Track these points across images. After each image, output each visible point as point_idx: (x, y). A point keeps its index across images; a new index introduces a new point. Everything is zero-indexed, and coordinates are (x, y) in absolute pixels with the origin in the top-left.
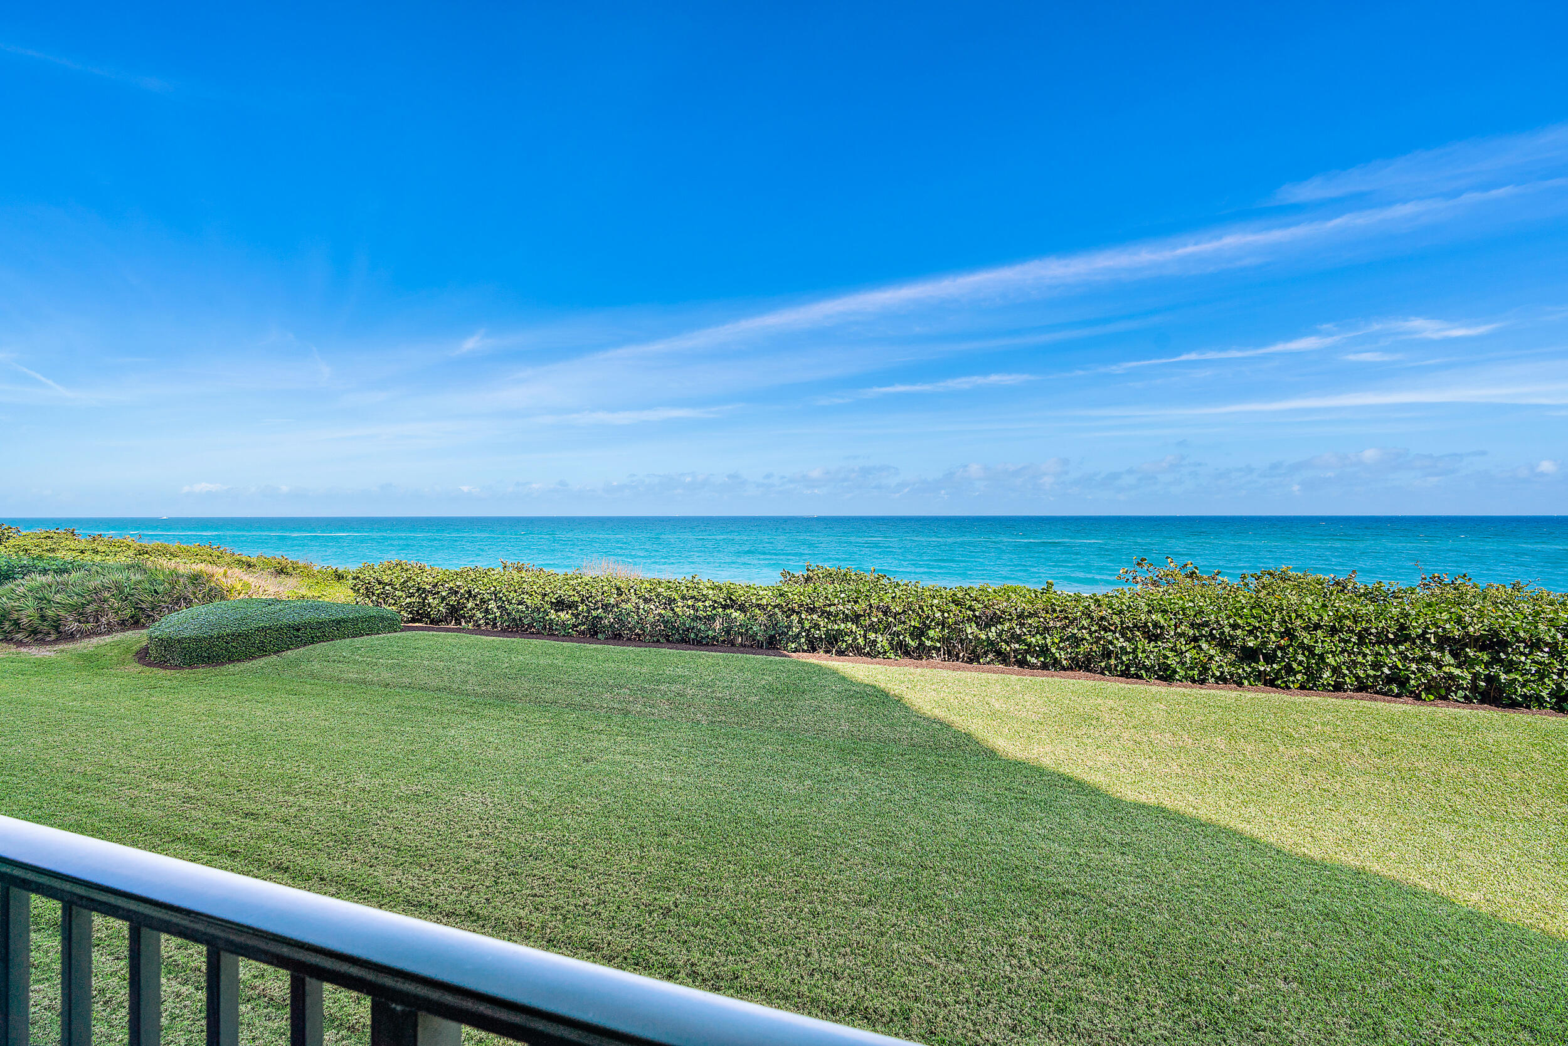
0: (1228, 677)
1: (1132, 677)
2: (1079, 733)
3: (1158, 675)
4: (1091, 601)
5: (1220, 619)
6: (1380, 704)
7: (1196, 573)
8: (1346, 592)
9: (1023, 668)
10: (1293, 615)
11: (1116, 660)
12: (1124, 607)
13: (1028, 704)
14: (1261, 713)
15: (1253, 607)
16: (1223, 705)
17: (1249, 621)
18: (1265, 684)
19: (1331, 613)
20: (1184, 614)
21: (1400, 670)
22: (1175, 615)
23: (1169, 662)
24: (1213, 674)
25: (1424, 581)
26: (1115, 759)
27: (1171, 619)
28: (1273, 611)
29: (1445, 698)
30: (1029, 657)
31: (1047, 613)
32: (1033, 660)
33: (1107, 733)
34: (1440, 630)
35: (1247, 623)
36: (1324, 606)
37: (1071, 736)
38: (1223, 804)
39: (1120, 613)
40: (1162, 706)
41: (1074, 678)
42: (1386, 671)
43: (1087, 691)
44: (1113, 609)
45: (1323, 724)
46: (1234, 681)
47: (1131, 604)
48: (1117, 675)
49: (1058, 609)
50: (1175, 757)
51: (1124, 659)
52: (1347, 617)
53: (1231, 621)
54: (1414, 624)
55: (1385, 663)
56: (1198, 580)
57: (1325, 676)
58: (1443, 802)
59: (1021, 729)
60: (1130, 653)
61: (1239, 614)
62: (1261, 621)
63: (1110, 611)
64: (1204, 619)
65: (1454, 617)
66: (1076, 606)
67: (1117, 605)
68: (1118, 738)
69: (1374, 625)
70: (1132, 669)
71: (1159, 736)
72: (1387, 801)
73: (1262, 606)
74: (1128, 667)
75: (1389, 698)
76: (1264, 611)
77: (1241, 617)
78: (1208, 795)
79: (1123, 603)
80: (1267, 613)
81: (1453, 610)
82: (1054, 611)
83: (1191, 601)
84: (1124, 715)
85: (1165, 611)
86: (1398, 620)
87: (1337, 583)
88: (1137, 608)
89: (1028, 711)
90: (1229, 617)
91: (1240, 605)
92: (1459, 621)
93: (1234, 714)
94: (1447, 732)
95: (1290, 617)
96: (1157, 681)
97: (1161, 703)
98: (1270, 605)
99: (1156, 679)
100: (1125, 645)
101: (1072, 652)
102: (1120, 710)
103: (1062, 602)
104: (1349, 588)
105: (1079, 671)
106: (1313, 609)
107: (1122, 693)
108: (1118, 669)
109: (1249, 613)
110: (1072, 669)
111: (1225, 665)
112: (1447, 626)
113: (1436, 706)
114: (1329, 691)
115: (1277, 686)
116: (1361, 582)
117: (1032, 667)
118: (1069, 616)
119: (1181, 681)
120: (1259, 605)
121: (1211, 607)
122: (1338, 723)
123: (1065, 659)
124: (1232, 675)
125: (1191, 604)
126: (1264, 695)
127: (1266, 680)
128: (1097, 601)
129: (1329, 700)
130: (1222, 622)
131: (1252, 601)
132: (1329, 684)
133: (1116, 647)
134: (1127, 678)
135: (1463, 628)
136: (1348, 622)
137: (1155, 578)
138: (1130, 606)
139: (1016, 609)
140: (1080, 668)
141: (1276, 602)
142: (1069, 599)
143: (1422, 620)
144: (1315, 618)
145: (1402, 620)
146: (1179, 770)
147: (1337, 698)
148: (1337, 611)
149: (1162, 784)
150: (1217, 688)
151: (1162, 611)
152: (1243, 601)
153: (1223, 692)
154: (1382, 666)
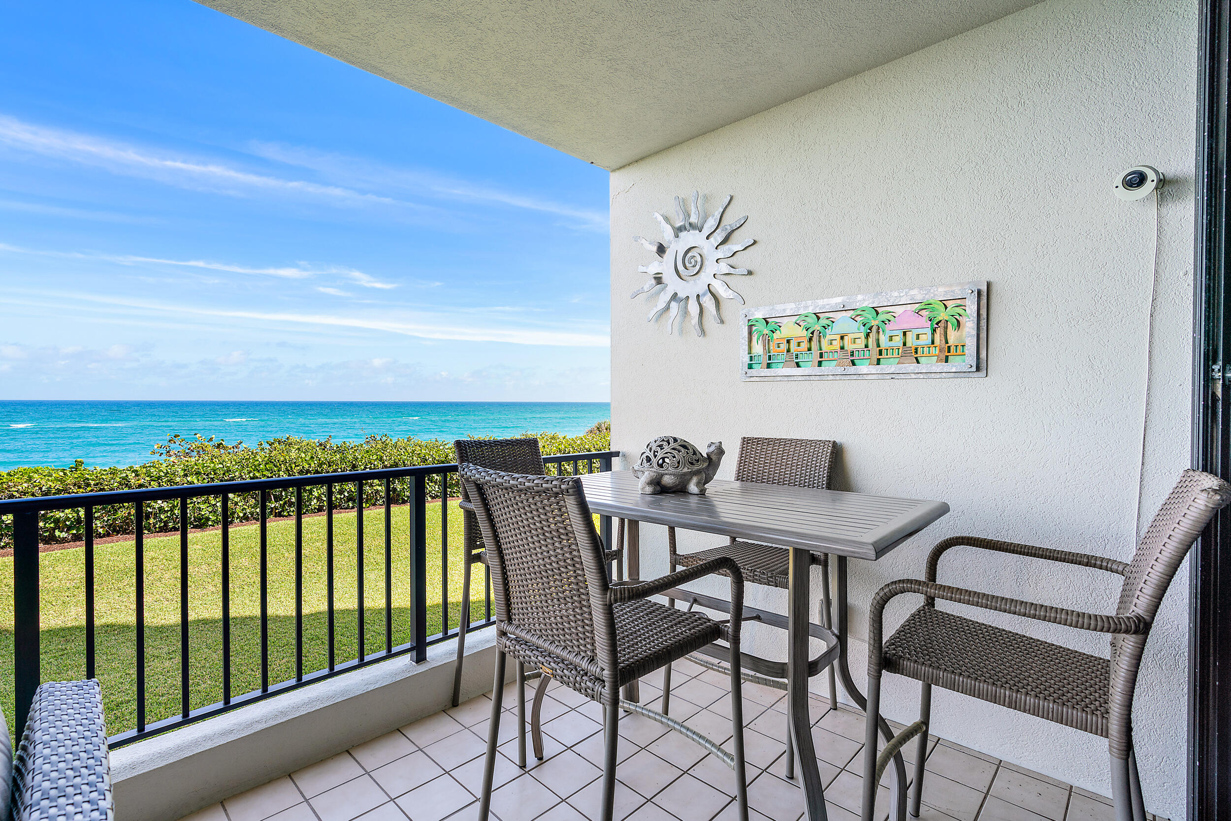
0: (250, 516)
1: (171, 530)
2: (121, 585)
3: (193, 525)
4: (128, 472)
5: (243, 474)
6: (343, 515)
7: (222, 444)
8: (326, 450)
9: (51, 544)
10: (293, 466)
11: (154, 519)
12: (162, 474)
13: (61, 574)
14: (273, 535)
15: (266, 464)
16: (246, 536)
17: (264, 473)
18: (275, 516)
19: (316, 462)
20: (215, 474)
21: (353, 492)
22: (207, 475)
23: (203, 513)
24: (238, 515)
25: (367, 440)
26: (158, 596)
27: (204, 479)
28: (280, 465)
29: (374, 505)
30: (57, 533)
31: (80, 487)
32: (64, 535)
33: (149, 578)
34: (372, 465)
35: (263, 474)
36: (312, 458)
37: (113, 589)
38: (247, 601)
39: (158, 479)
40: (198, 546)
41: (112, 542)
42: (346, 494)
43: (127, 550)
44: (151, 477)
45: (311, 533)
46: (253, 518)
47: (169, 470)
48: (158, 532)
49: (92, 483)
50: (210, 580)
51: (162, 517)
52: (325, 464)
53: (251, 475)
54: (360, 463)
55: (346, 490)
56: (224, 449)
57: (313, 503)
58: (372, 560)
59: (54, 599)
60: (168, 511)
61: (257, 469)
62: (272, 472)
63: (148, 479)
64: (230, 476)
65: (379, 457)
66: (112, 478)
67: (155, 473)
68: (160, 580)
69: (340, 467)
70: (170, 524)
71: (197, 569)
72: (346, 568)
73: (273, 462)
74: (166, 523)
75: (348, 510)
76: (274, 465)
77: (259, 471)
78: (237, 599)
79: (161, 471)
80: (276, 466)
81: (378, 453)
82: (88, 485)
83: (220, 463)
84: (164, 561)
85: (198, 473)
86: (352, 462)
87: (321, 445)
88: (174, 474)
89: (61, 580)
90: (249, 472)
91: (258, 462)
92: (381, 459)
93: (254, 540)
94: (375, 522)
95: (291, 467)
96: (192, 530)
97: (197, 545)
98: (278, 461)
99: (192, 528)
100: (162, 505)
101: (108, 520)
102: (161, 558)
103: (97, 477)
104: (328, 447)
105: (117, 535)
106: (306, 460)
107: (162, 544)
108: (157, 526)
109: (264, 467)
110: (108, 535)
111: (247, 507)
112: (376, 463)
113: (371, 510)
114: (316, 512)
115: (284, 516)
116: (334, 443)
117: (64, 541)
118: (106, 487)
119: (213, 526)
120: (271, 462)
121: (237, 467)
122: (320, 530)
123: (101, 528)
124: (252, 514)
125: (221, 466)
126: (275, 523)
127: (276, 513)
128: (135, 471)
129: (315, 518)
130: (244, 477)
131: (266, 459)
132: (315, 508)
133: (155, 508)
134: (166, 532)
135: (383, 463)
136: (325, 466)
137: (187, 451)
138: (167, 473)
139: (40, 489)
140: (118, 533)
141: (282, 459)
142: (104, 473)
143: (364, 461)
144: (307, 466)
145: (354, 462)
146: (214, 589)
147: (320, 516)
148: (319, 460)
149: (200, 602)
150: (242, 525)
151: (196, 474)
152: (260, 460)
153: (246, 527)
154: (344, 492)
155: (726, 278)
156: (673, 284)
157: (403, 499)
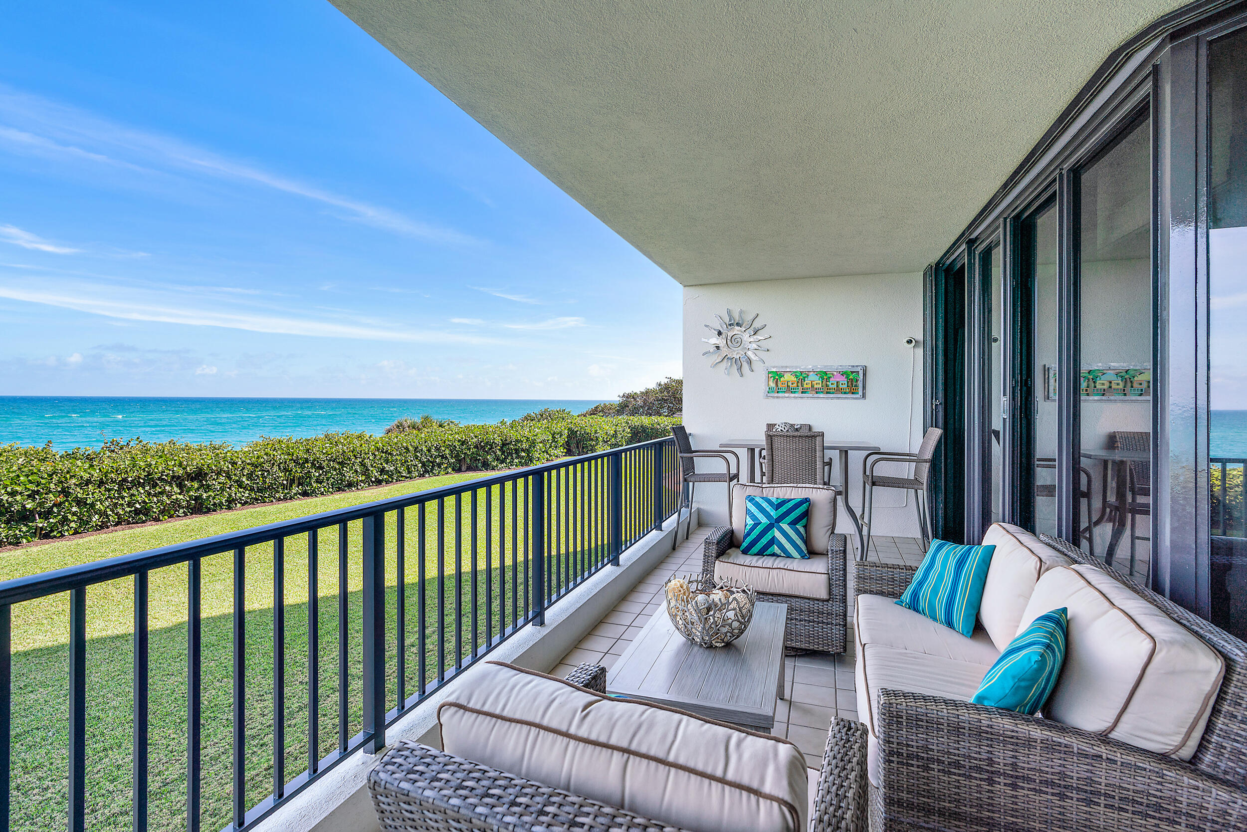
10: (68, 476)
21: (146, 503)
42: (138, 506)
55: (137, 501)
57: (94, 520)
69: (130, 475)
75: (138, 525)
86: (145, 469)
92: (181, 464)
95: (65, 478)
112: (175, 469)
113: (168, 522)
114: (97, 530)
115: (52, 537)
124: (9, 538)
126: (40, 546)
127: (42, 534)
129: (96, 537)
136: (111, 475)
144: (86, 476)
147: (102, 534)
154: (135, 503)
155: (755, 351)
156: (725, 351)
157: (206, 508)
